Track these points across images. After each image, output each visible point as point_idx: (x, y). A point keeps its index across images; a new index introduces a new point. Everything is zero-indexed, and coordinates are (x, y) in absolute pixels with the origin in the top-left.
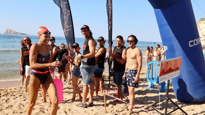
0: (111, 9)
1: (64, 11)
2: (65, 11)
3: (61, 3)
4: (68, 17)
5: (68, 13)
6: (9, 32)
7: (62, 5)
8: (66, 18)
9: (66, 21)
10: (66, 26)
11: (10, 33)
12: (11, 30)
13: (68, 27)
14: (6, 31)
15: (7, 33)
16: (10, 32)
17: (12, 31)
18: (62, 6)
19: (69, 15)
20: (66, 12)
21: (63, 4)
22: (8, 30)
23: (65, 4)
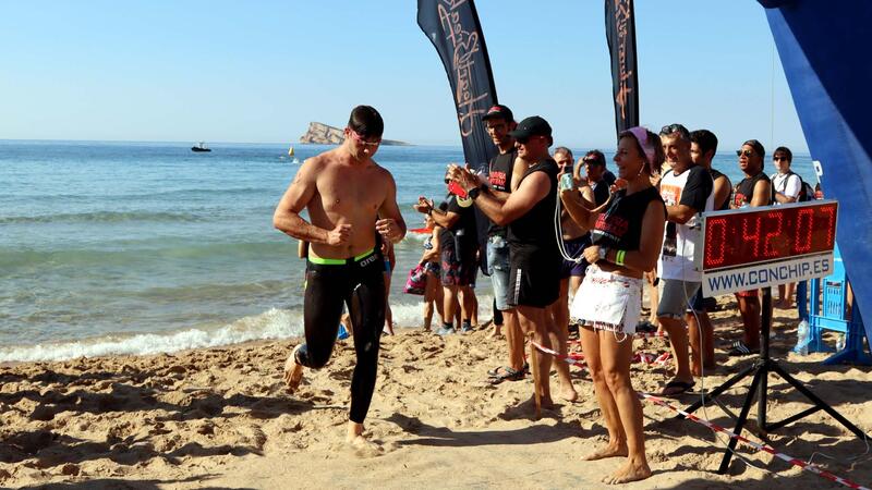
0: (628, 16)
1: (452, 35)
2: (457, 37)
3: (440, 6)
4: (471, 59)
5: (472, 42)
6: (321, 135)
7: (443, 15)
8: (463, 64)
9: (465, 79)
10: (462, 98)
11: (326, 141)
12: (329, 127)
13: (471, 102)
14: (309, 132)
15: (311, 141)
16: (326, 135)
17: (331, 131)
18: (442, 19)
19: (475, 50)
20: (461, 39)
21: (447, 7)
22: (315, 128)
23: (454, 6)
